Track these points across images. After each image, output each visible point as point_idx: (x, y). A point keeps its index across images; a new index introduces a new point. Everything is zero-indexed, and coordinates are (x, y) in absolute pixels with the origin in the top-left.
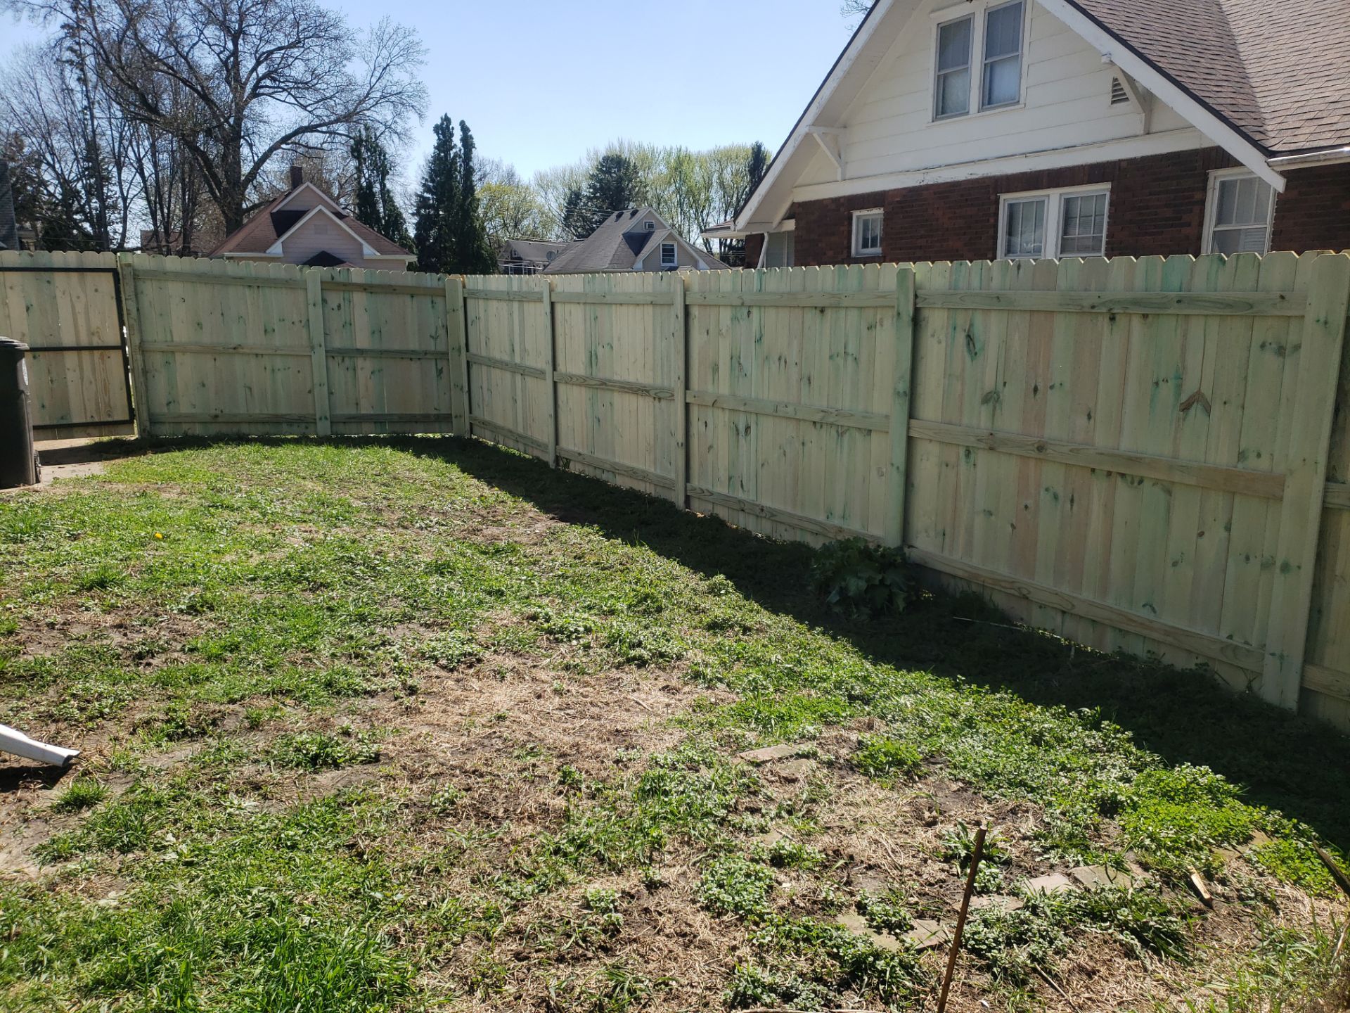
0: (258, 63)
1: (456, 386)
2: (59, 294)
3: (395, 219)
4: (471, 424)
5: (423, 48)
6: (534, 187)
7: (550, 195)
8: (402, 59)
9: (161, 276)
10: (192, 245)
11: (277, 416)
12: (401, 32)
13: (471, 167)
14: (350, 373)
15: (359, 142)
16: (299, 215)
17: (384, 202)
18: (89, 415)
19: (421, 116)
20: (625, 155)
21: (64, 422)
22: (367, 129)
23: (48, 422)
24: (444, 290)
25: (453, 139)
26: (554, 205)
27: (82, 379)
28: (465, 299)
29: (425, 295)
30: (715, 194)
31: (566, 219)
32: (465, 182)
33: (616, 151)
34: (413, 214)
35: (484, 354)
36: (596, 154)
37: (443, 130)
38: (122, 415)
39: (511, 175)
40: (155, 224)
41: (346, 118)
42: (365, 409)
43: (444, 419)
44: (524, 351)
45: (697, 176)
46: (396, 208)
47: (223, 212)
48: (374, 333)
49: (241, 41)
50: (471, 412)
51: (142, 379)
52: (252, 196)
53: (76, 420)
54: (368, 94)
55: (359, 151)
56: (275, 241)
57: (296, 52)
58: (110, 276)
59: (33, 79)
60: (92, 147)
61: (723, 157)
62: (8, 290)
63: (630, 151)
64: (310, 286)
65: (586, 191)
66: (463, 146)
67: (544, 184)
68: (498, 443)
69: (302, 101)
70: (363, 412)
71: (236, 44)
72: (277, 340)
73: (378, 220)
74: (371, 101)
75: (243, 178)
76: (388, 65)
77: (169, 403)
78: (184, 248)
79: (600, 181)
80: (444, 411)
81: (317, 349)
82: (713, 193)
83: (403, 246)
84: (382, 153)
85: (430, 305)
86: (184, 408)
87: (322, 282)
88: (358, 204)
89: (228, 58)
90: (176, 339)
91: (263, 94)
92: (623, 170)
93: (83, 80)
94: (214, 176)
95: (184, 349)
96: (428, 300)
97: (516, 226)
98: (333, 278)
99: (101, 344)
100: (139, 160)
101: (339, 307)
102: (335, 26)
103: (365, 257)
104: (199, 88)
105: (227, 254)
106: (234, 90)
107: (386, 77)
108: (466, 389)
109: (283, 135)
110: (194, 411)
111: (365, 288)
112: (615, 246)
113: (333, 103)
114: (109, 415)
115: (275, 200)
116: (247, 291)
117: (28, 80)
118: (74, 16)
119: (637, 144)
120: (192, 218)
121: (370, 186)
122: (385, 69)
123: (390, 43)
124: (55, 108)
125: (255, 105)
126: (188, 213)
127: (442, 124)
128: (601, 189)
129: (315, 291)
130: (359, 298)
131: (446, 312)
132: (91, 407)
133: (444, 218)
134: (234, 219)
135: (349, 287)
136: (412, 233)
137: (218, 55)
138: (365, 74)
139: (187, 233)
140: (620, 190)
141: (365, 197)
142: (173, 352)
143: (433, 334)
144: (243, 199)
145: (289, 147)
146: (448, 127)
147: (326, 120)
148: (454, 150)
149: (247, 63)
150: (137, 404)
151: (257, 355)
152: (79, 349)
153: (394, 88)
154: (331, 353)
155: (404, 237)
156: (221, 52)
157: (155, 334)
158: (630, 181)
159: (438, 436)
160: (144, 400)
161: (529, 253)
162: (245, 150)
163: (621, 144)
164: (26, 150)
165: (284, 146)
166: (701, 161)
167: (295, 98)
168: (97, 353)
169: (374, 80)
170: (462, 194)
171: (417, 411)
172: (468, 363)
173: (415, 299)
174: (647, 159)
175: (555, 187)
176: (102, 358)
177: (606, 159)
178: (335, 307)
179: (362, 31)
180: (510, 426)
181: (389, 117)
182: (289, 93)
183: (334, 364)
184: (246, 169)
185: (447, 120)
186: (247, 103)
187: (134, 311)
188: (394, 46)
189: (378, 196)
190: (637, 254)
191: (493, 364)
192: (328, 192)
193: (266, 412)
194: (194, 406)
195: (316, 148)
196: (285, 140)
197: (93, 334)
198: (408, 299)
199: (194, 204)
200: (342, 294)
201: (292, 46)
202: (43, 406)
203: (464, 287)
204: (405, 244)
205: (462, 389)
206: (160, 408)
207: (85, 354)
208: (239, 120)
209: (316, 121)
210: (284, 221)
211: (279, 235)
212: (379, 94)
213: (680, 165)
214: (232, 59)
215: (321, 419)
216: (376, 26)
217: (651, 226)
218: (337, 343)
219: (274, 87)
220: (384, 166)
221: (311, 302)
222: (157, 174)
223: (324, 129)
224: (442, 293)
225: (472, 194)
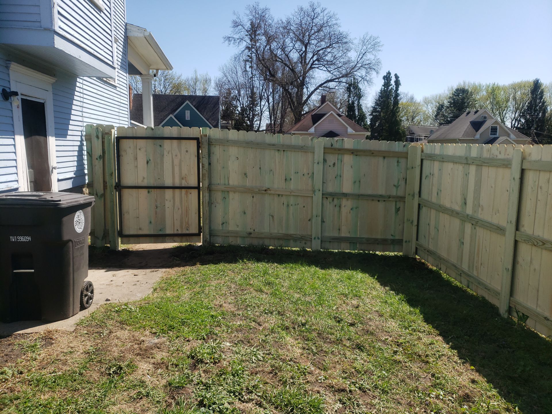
0: (314, 55)
1: (408, 220)
2: (166, 153)
3: (362, 117)
4: (416, 248)
5: (381, 44)
6: (422, 103)
7: (429, 107)
8: (371, 50)
9: (226, 143)
10: (283, 129)
11: (287, 235)
12: (372, 39)
13: (398, 94)
14: (337, 209)
15: (350, 85)
16: (322, 115)
17: (358, 109)
18: (176, 229)
19: (377, 73)
20: (466, 88)
21: (161, 233)
22: (354, 79)
23: (152, 232)
24: (407, 153)
25: (391, 82)
26: (431, 111)
27: (174, 206)
28: (422, 160)
29: (393, 157)
30: (511, 104)
31: (436, 116)
32: (395, 100)
33: (462, 85)
34: (370, 115)
35: (434, 200)
36: (452, 88)
37: (387, 78)
38: (194, 230)
39: (412, 98)
40: (271, 121)
41: (346, 75)
42: (344, 234)
43: (397, 243)
44: (477, 205)
45: (501, 96)
46: (363, 112)
47: (294, 116)
48: (355, 182)
49: (308, 47)
50: (417, 240)
51: (207, 209)
52: (306, 109)
53: (168, 231)
54: (356, 65)
55: (350, 89)
56: (312, 126)
57: (329, 50)
58: (195, 142)
59: (236, 68)
60: (253, 93)
61: (515, 87)
62: (138, 150)
63: (469, 87)
64: (316, 150)
65: (446, 103)
66: (395, 84)
67: (427, 101)
68: (440, 269)
69: (329, 69)
70: (343, 235)
71: (306, 48)
72: (292, 186)
73: (355, 117)
74: (357, 68)
75: (303, 101)
76: (365, 52)
77: (223, 224)
78: (280, 130)
79: (454, 99)
80: (397, 238)
81: (317, 191)
82: (509, 104)
83: (365, 128)
84: (360, 89)
85: (396, 164)
86: (232, 227)
87: (324, 148)
88: (347, 111)
89: (302, 54)
90: (231, 183)
91: (315, 68)
92: (465, 95)
93: (251, 67)
94: (292, 100)
95: (235, 189)
96: (396, 160)
97: (412, 120)
98: (332, 145)
99: (187, 185)
100: (268, 96)
101: (334, 164)
102: (346, 38)
103: (348, 133)
104: (291, 67)
105: (293, 132)
106: (303, 66)
107: (364, 57)
108: (415, 223)
109: (320, 83)
110: (238, 229)
111: (353, 152)
112: (466, 127)
113: (341, 70)
114: (187, 230)
115: (314, 109)
116: (277, 153)
117: (234, 69)
118: (251, 43)
119: (472, 83)
120: (284, 119)
121: (353, 103)
122: (364, 54)
123: (367, 43)
124: (243, 79)
125: (311, 72)
126: (283, 117)
127: (387, 75)
128: (454, 102)
129: (319, 154)
130: (348, 159)
131: (407, 169)
132: (177, 224)
133: (384, 116)
134: (298, 117)
135: (342, 151)
136: (369, 123)
137: (299, 53)
138: (355, 57)
139: (281, 125)
140: (463, 103)
141: (351, 108)
142: (228, 192)
143: (396, 184)
144: (303, 110)
145: (322, 88)
146: (389, 76)
147: (338, 76)
148: (391, 87)
149: (310, 55)
150: (203, 224)
151: (279, 195)
152: (174, 188)
153: (367, 62)
154: (326, 195)
155: (365, 125)
156: (300, 51)
157: (218, 179)
158: (468, 99)
159: (392, 254)
160: (207, 222)
161: (418, 132)
162: (305, 90)
163: (464, 83)
164: (232, 95)
165: (320, 88)
166: (504, 89)
167: (326, 68)
168: (184, 191)
169: (359, 59)
170: (393, 105)
171: (379, 237)
172: (419, 205)
173: (386, 159)
174: (477, 89)
175: (432, 103)
176: (186, 193)
177: (457, 90)
178: (332, 164)
179: (356, 38)
180: (453, 260)
181: (364, 74)
182: (324, 66)
183: (327, 203)
184: (304, 98)
185: (389, 73)
186: (308, 71)
187: (206, 165)
188: (369, 44)
189: (356, 108)
190: (477, 131)
191: (442, 209)
192: (336, 106)
193: (281, 232)
194: (238, 226)
195: (333, 89)
196: (321, 86)
197: (183, 179)
198: (381, 159)
199: (285, 113)
200: (337, 155)
201: (328, 47)
202: (151, 222)
203: (422, 151)
204: (366, 128)
205: (412, 222)
206: (217, 226)
207: (177, 191)
208: (304, 78)
209: (334, 77)
210: (316, 118)
211: (314, 124)
212: (360, 65)
213: (493, 91)
214: (304, 54)
215: (315, 238)
216: (362, 37)
217: (485, 118)
218: (330, 189)
219: (319, 64)
220: (360, 94)
221: (316, 161)
222: (273, 102)
223: (337, 80)
224: (405, 155)
225: (398, 105)
